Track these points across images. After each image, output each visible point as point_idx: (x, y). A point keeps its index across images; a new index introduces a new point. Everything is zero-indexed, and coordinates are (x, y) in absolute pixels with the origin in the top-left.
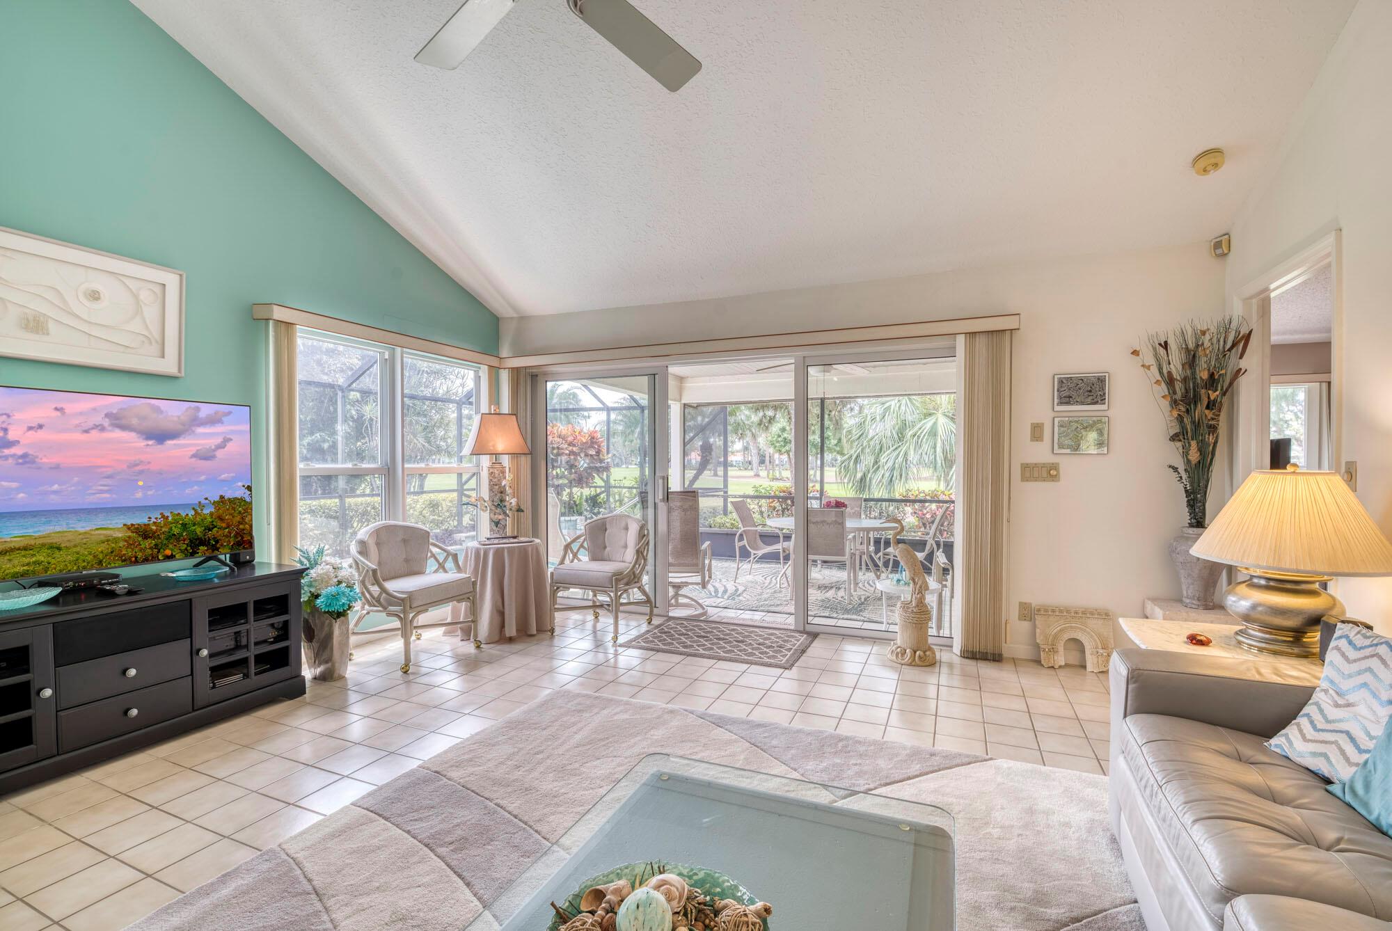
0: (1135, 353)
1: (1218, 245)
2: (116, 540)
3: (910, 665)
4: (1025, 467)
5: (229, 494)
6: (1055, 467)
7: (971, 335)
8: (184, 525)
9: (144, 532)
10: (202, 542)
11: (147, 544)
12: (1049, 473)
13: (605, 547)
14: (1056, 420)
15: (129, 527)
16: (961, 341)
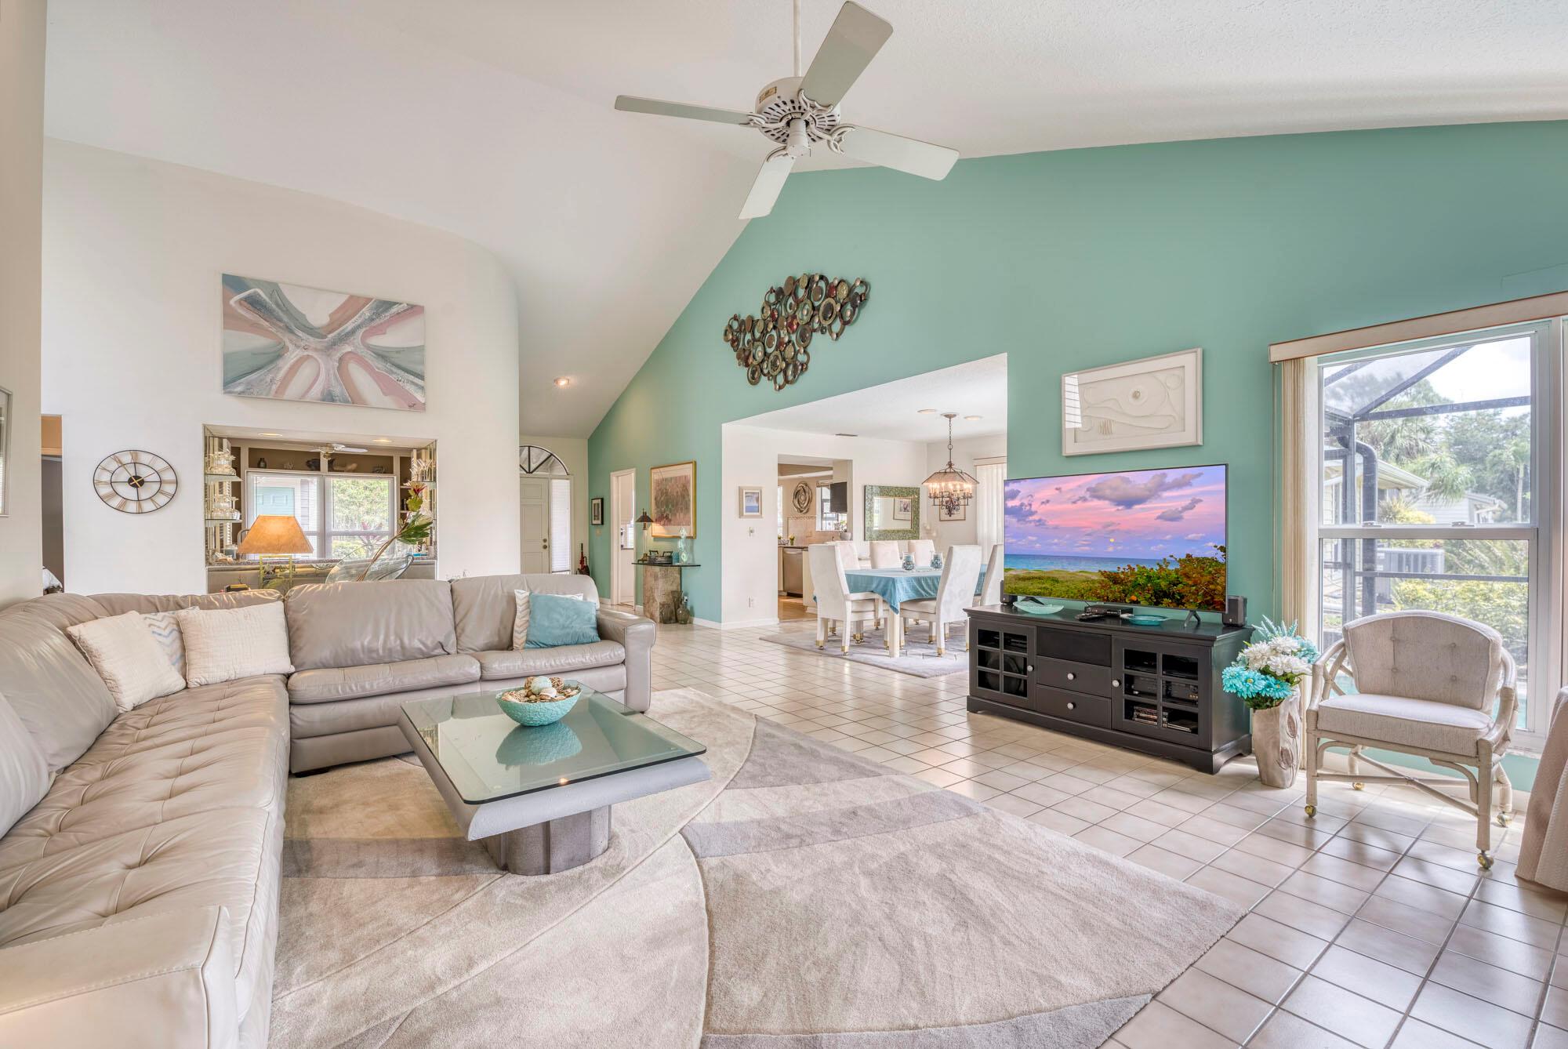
2: (1093, 581)
5: (1197, 553)
8: (1149, 578)
9: (1114, 579)
10: (1166, 595)
11: (1116, 588)
15: (1103, 573)
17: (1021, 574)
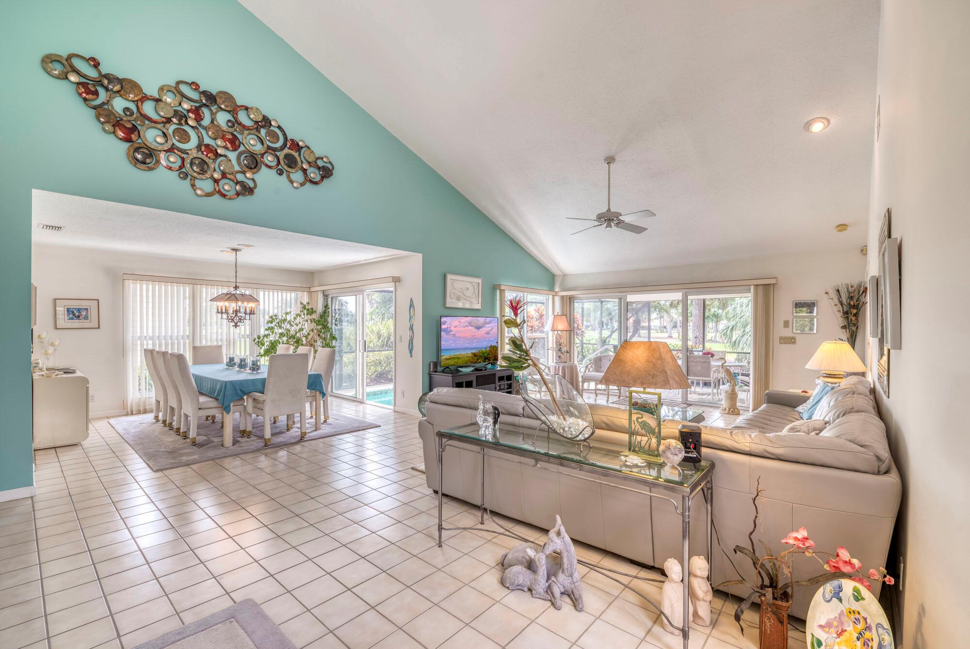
0: (827, 293)
1: (862, 250)
2: (469, 357)
3: (728, 414)
4: (781, 338)
5: (493, 345)
6: (794, 338)
7: (757, 285)
8: (483, 353)
9: (475, 355)
10: (487, 358)
11: (476, 358)
12: (792, 341)
13: (601, 368)
14: (794, 319)
15: (472, 353)
16: (752, 288)
17: (448, 357)
